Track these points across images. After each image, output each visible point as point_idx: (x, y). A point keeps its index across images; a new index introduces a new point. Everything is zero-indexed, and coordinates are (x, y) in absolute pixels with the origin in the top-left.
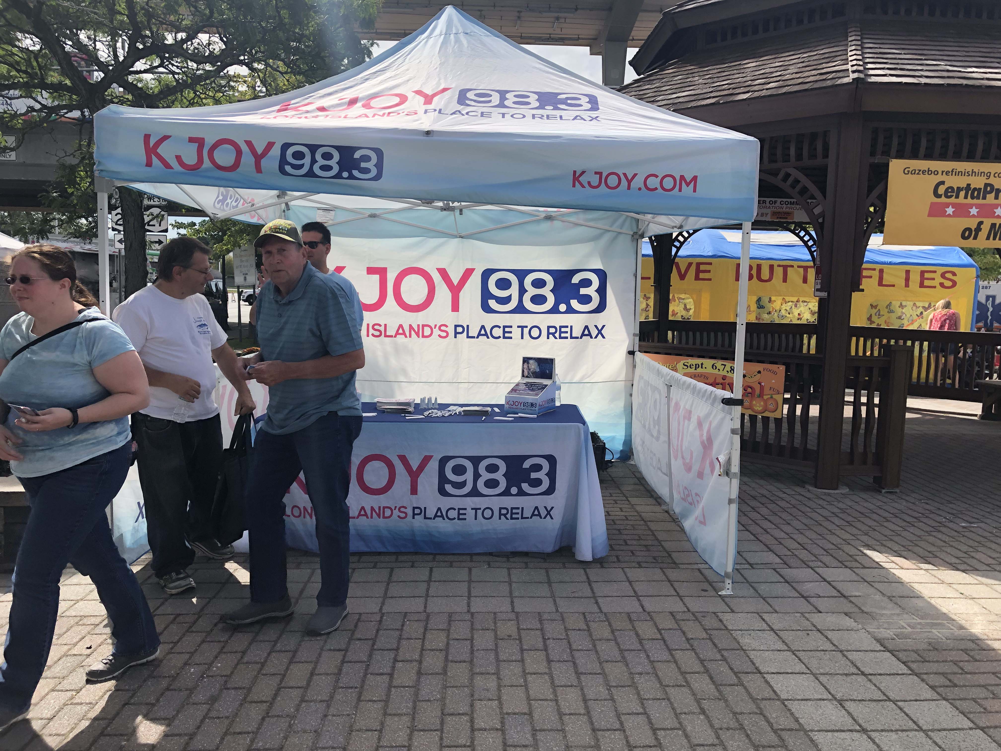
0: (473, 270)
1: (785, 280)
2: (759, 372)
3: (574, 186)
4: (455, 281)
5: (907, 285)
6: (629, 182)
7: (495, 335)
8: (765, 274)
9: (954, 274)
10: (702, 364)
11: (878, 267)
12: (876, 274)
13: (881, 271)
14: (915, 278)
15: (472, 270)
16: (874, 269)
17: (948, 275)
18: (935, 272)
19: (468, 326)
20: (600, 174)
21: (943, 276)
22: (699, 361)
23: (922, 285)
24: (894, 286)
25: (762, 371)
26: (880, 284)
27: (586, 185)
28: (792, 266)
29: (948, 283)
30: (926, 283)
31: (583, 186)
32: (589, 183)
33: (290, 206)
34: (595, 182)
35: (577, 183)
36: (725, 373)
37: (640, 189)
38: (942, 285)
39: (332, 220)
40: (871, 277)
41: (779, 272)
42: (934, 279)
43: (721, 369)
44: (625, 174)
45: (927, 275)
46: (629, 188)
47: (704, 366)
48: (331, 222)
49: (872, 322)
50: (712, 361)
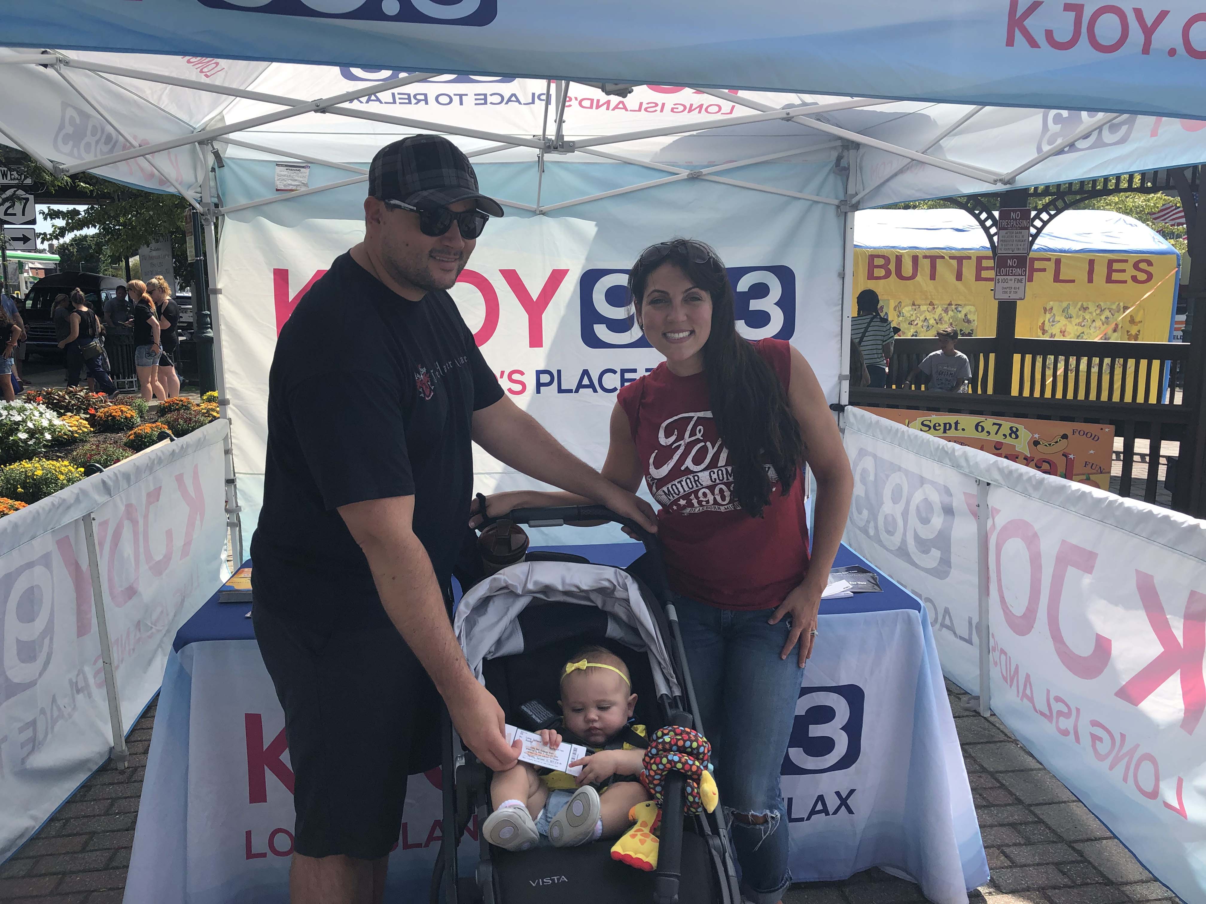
0: (565, 272)
1: (933, 277)
2: (1065, 437)
3: (1010, 42)
4: (535, 293)
5: (1090, 280)
6: (1148, 32)
7: (607, 385)
8: (907, 268)
9: (1150, 264)
10: (957, 423)
11: (1054, 256)
12: (1050, 266)
13: (1058, 262)
14: (1101, 271)
15: (563, 273)
16: (1049, 260)
17: (1143, 266)
18: (1126, 261)
19: (559, 372)
20: (1078, 9)
21: (1136, 266)
22: (951, 418)
23: (1109, 280)
24: (1073, 281)
25: (1070, 434)
26: (1057, 279)
27: (1041, 39)
28: (943, 257)
29: (1142, 276)
30: (1115, 276)
31: (1033, 43)
32: (1049, 34)
33: (226, 161)
34: (1063, 35)
35: (1018, 34)
36: (999, 438)
37: (1172, 52)
38: (1134, 279)
39: (305, 185)
40: (1044, 270)
41: (925, 265)
42: (1124, 271)
43: (993, 432)
44: (1138, 13)
45: (1116, 266)
46: (1146, 49)
47: (960, 427)
48: (303, 189)
49: (1044, 332)
50: (976, 419)
